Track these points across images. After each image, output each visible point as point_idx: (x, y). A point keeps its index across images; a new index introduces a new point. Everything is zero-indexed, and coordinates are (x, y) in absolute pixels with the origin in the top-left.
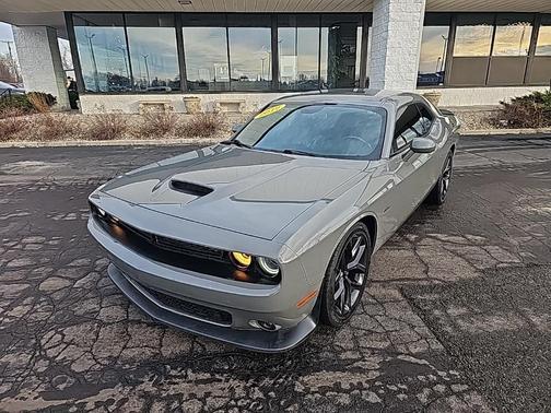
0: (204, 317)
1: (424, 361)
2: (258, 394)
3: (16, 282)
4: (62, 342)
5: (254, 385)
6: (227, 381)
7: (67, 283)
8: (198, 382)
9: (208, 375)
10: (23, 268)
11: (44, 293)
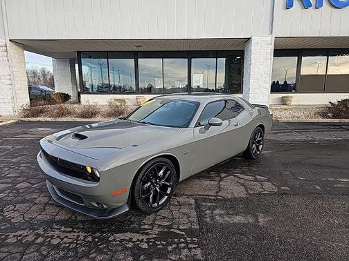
0: (75, 201)
1: (183, 233)
2: (90, 239)
3: (7, 183)
4: (13, 210)
5: (90, 235)
6: (79, 232)
7: (30, 185)
8: (64, 232)
9: (71, 229)
10: (13, 177)
11: (17, 189)
